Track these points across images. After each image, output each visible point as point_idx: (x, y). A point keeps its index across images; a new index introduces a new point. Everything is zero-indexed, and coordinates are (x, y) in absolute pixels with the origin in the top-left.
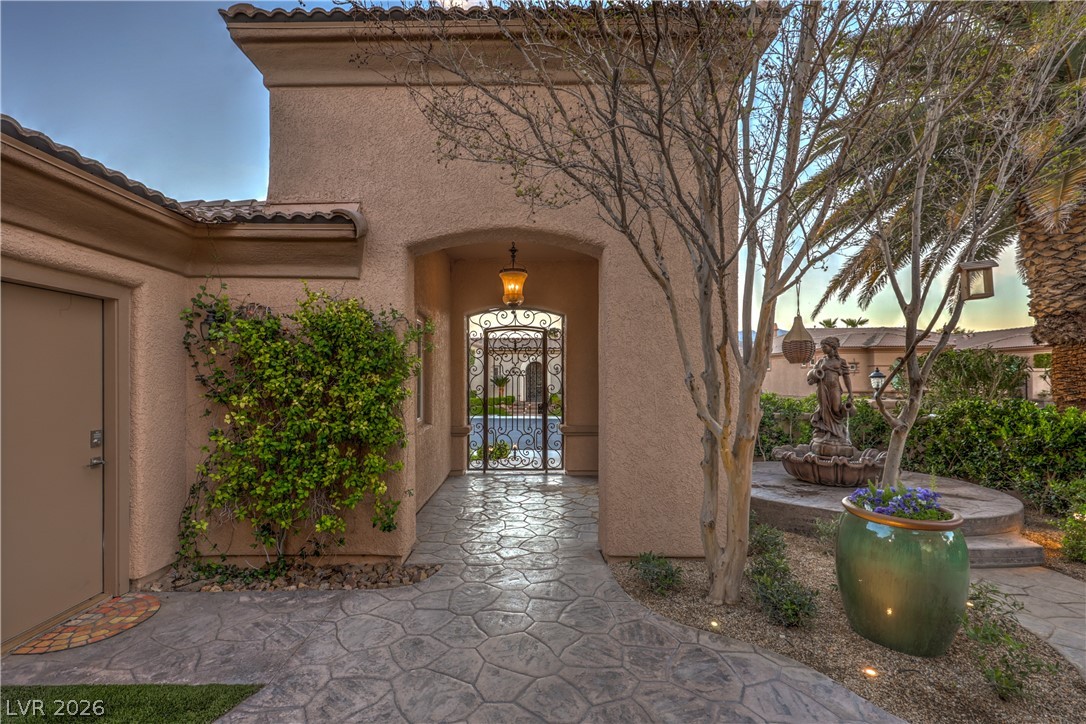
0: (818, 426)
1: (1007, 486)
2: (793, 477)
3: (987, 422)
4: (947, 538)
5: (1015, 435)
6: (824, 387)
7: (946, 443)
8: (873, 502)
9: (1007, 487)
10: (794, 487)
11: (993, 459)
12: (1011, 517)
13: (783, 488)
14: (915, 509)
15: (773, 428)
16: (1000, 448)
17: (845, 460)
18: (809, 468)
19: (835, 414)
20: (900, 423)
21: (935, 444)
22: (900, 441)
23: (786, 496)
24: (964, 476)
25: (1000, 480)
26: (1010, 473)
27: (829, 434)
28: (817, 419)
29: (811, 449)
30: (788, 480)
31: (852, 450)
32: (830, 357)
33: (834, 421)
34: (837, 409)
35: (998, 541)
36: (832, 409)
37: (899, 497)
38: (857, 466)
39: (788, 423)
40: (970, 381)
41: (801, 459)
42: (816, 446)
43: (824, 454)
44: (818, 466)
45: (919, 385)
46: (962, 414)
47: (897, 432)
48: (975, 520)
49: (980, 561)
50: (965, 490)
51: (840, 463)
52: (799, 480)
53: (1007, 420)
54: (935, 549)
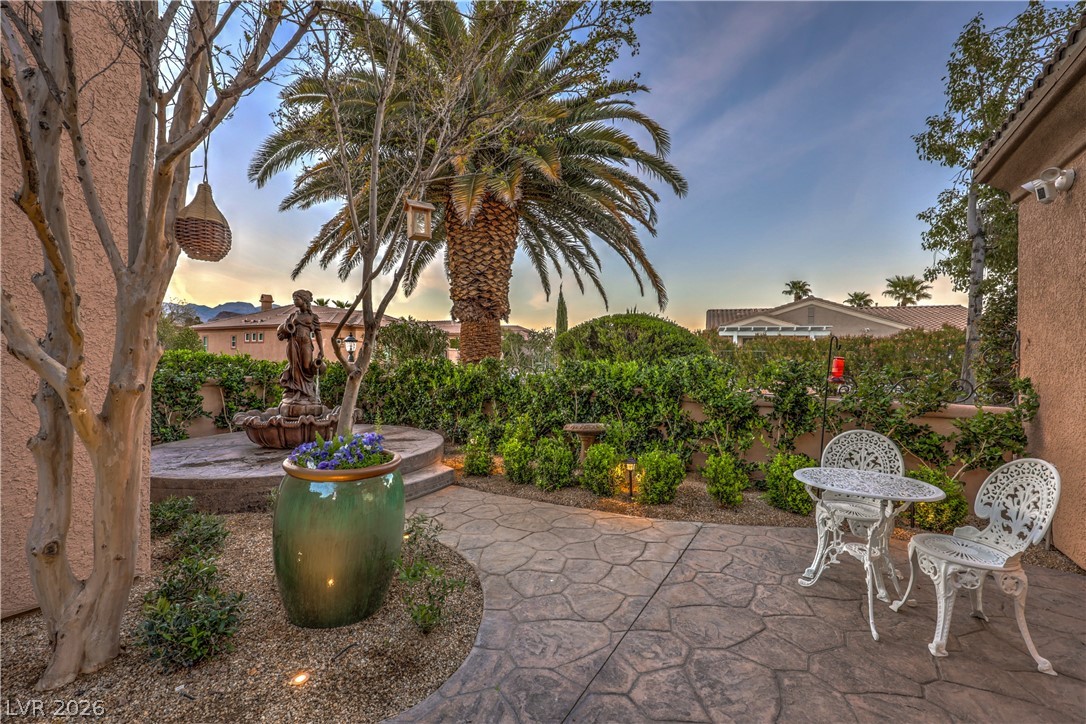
0: (288, 385)
1: (435, 426)
2: (258, 446)
3: (425, 377)
4: (387, 481)
5: (440, 385)
6: (294, 343)
7: (398, 396)
8: (316, 458)
9: (434, 428)
10: (255, 457)
11: (426, 406)
12: (436, 450)
13: (242, 460)
14: (360, 457)
15: (243, 394)
16: (431, 397)
17: (312, 419)
18: (274, 432)
19: (305, 370)
20: (355, 368)
21: (391, 399)
22: (354, 388)
23: (241, 469)
24: (408, 423)
25: (431, 424)
26: (437, 416)
27: (299, 394)
28: (287, 378)
29: (279, 412)
30: (251, 451)
31: (321, 408)
32: (303, 311)
33: (304, 379)
34: (307, 366)
35: (428, 471)
36: (303, 367)
37: (346, 446)
38: (324, 423)
39: (262, 387)
40: (416, 349)
41: (265, 423)
42: (284, 407)
43: (292, 414)
44: (285, 428)
45: (372, 330)
46: (409, 371)
47: (352, 378)
48: (414, 457)
49: (416, 493)
50: (410, 433)
51: (307, 423)
52: (264, 448)
53: (436, 373)
54: (376, 496)
